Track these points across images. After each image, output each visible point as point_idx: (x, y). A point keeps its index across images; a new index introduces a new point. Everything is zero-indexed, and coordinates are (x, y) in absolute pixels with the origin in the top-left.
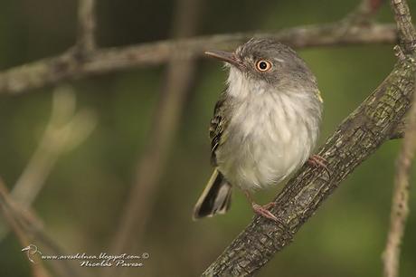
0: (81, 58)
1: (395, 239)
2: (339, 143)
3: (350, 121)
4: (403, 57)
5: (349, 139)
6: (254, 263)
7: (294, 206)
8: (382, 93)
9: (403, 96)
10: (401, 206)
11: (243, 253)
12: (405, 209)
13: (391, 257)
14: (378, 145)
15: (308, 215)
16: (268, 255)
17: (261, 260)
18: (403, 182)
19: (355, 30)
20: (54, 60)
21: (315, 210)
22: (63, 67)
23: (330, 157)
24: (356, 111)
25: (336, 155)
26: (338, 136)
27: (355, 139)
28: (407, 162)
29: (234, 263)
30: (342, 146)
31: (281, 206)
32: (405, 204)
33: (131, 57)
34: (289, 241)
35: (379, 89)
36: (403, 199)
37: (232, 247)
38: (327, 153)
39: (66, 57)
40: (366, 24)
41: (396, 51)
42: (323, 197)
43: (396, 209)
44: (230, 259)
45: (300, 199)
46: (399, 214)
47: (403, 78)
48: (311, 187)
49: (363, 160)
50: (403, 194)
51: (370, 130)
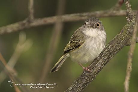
0: (29, 22)
1: (128, 78)
2: (110, 47)
3: (113, 41)
4: (129, 20)
5: (113, 46)
6: (83, 85)
7: (96, 67)
8: (123, 32)
9: (129, 32)
10: (129, 68)
11: (80, 82)
12: (131, 68)
13: (127, 84)
14: (122, 48)
15: (100, 70)
16: (88, 83)
17: (86, 84)
18: (130, 60)
19: (115, 12)
20: (21, 22)
21: (102, 68)
22: (24, 24)
23: (107, 52)
24: (115, 37)
25: (109, 51)
26: (109, 45)
27: (114, 46)
28: (131, 54)
29: (78, 85)
30: (110, 48)
31: (92, 67)
32: (131, 67)
33: (45, 21)
34: (94, 78)
35: (122, 30)
36: (130, 65)
37: (77, 80)
38: (106, 51)
39: (25, 22)
40: (118, 10)
41: (127, 18)
42: (105, 64)
43: (128, 69)
44: (76, 84)
45: (97, 65)
46: (129, 70)
47: (129, 27)
48: (101, 61)
49: (117, 53)
50: (130, 64)
51: (119, 43)
